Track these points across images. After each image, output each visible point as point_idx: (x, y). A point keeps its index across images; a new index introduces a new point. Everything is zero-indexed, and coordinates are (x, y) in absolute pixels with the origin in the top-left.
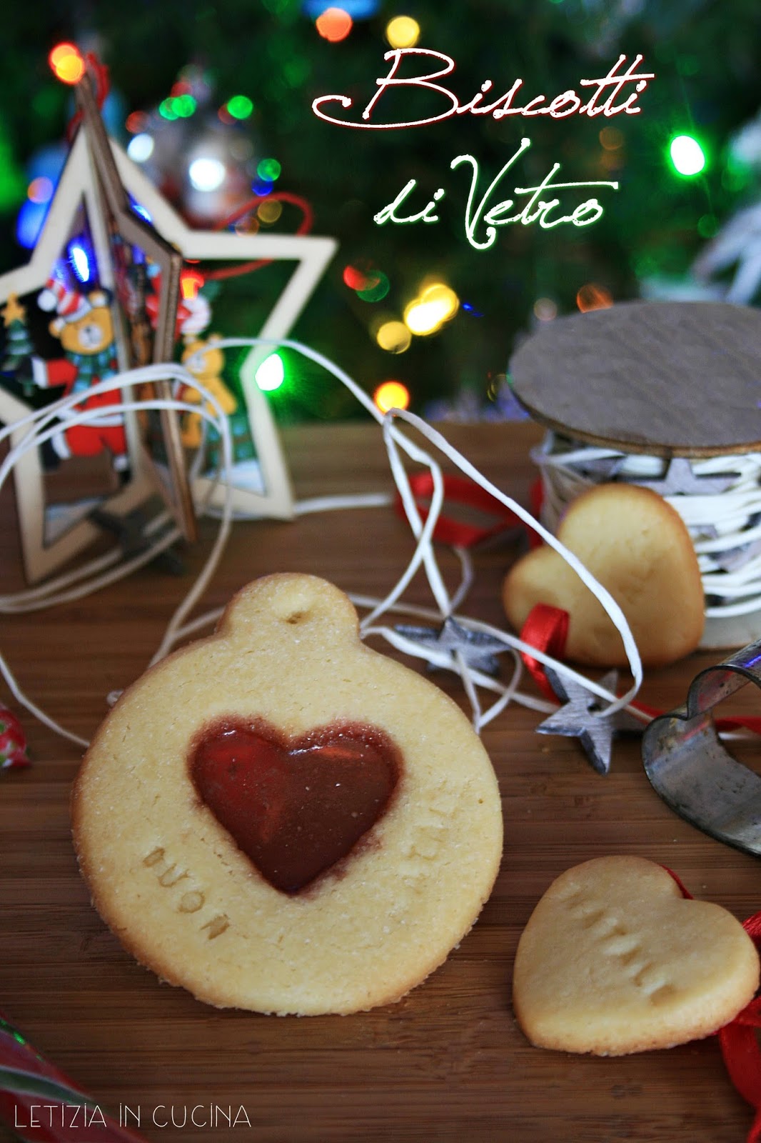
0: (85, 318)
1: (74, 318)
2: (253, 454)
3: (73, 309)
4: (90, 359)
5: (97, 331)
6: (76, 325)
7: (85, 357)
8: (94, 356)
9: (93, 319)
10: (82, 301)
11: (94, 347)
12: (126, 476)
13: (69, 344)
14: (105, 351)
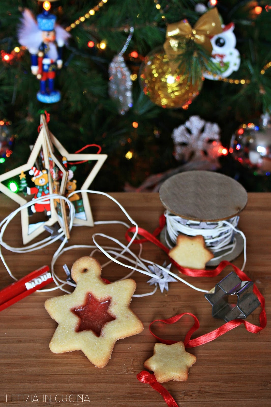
0: (41, 177)
1: (38, 177)
2: (84, 210)
3: (38, 174)
4: (42, 187)
5: (44, 180)
6: (39, 179)
7: (40, 186)
8: (43, 186)
9: (43, 177)
10: (40, 172)
11: (43, 184)
12: (50, 217)
13: (36, 183)
14: (46, 185)
